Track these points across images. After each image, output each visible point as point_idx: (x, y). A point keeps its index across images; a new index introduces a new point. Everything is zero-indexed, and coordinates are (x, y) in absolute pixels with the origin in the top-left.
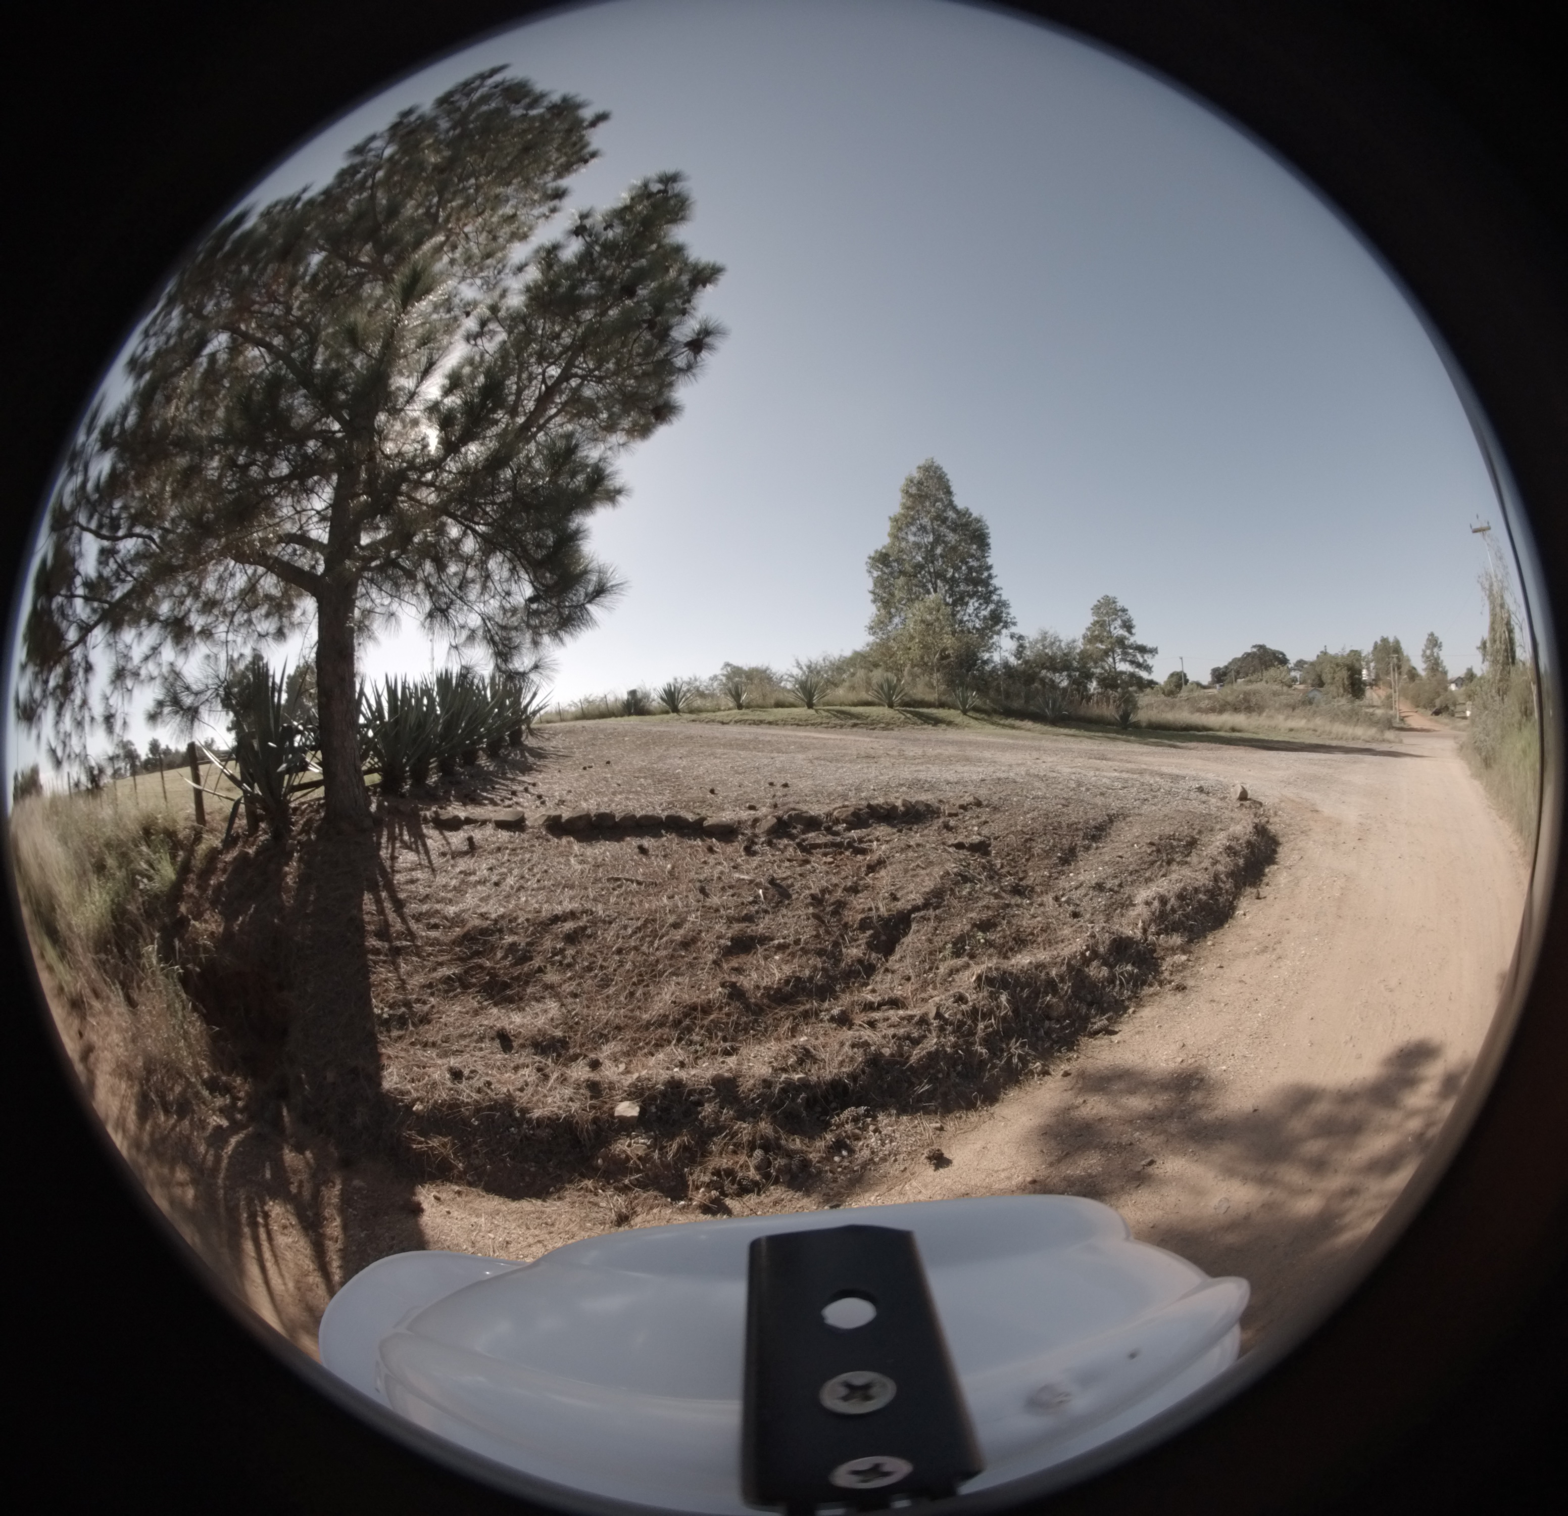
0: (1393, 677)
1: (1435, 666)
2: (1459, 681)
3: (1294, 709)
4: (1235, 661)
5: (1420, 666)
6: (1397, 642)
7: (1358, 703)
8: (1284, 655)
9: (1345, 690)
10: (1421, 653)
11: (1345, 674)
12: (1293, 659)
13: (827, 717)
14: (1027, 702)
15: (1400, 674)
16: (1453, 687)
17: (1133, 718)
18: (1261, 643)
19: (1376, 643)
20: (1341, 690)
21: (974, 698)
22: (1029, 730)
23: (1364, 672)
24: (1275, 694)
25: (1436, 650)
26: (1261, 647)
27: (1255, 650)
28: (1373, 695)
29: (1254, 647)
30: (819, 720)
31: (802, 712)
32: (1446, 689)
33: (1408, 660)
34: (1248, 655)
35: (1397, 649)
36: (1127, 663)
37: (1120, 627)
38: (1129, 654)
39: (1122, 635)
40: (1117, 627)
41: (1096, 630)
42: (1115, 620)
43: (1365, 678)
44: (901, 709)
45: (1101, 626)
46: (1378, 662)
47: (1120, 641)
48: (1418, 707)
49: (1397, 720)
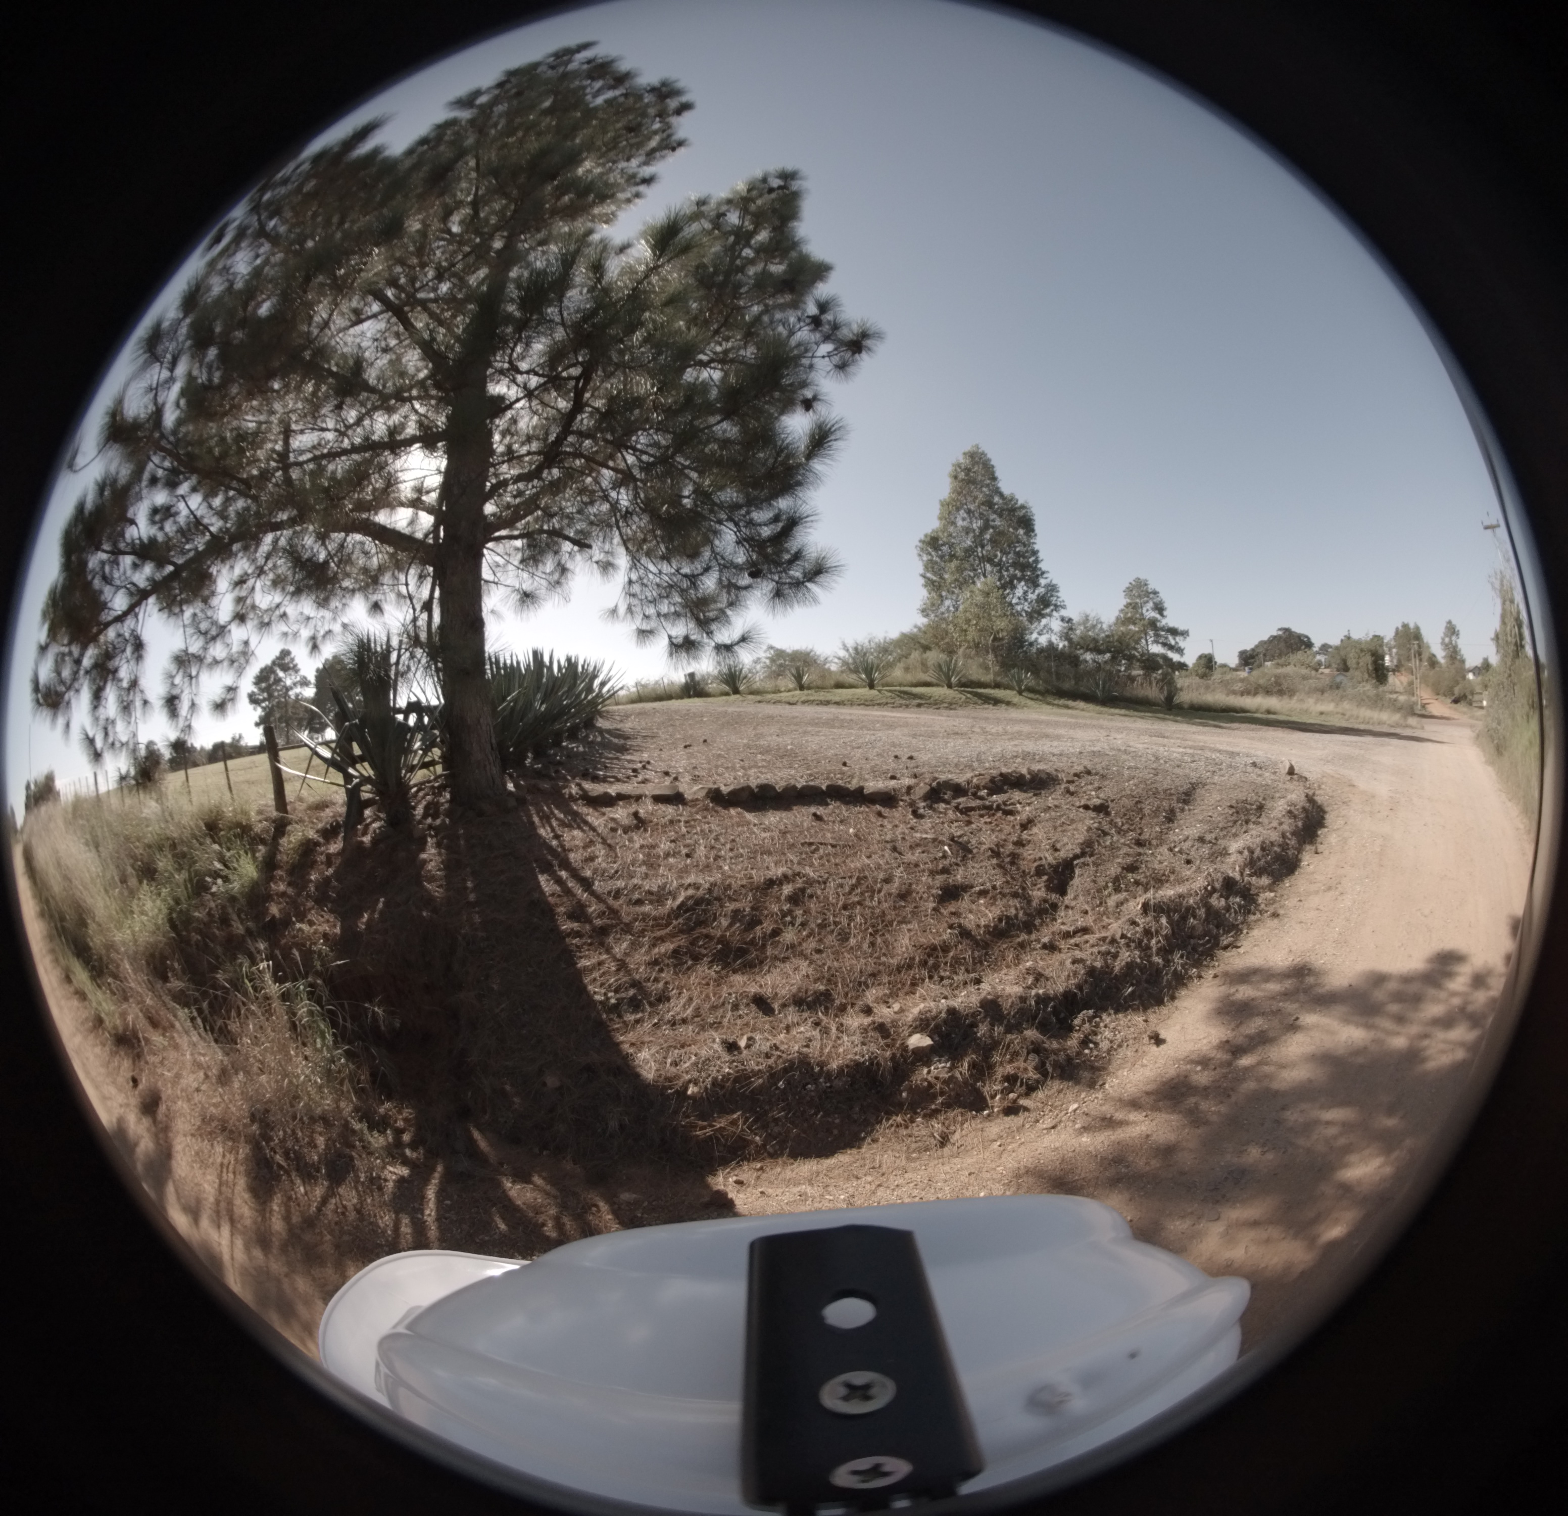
0: (1414, 663)
1: (1454, 654)
2: (1476, 670)
3: (1322, 692)
4: (1262, 643)
5: (1440, 654)
6: (1417, 628)
7: (1382, 688)
8: (1309, 638)
9: (1370, 675)
10: (1440, 641)
11: (1369, 659)
12: (1317, 643)
13: (892, 698)
14: (1076, 683)
15: (1421, 660)
16: (1470, 676)
17: (1177, 700)
18: (1286, 626)
19: (1397, 629)
20: (1366, 676)
21: (1028, 679)
22: (1083, 710)
23: (1387, 658)
24: (1305, 678)
25: (1454, 638)
26: (1287, 630)
27: (1280, 633)
28: (1396, 681)
29: (1280, 629)
30: (884, 701)
31: (864, 692)
32: (1464, 677)
33: (1428, 647)
34: (1274, 638)
35: (1416, 636)
36: (1160, 645)
37: (1153, 609)
38: (1161, 636)
39: (1154, 618)
40: (1149, 609)
41: (1129, 612)
42: (1146, 603)
43: (1388, 664)
44: (960, 689)
45: (1134, 608)
46: (1400, 648)
47: (1152, 623)
48: (1438, 694)
49: (1419, 706)
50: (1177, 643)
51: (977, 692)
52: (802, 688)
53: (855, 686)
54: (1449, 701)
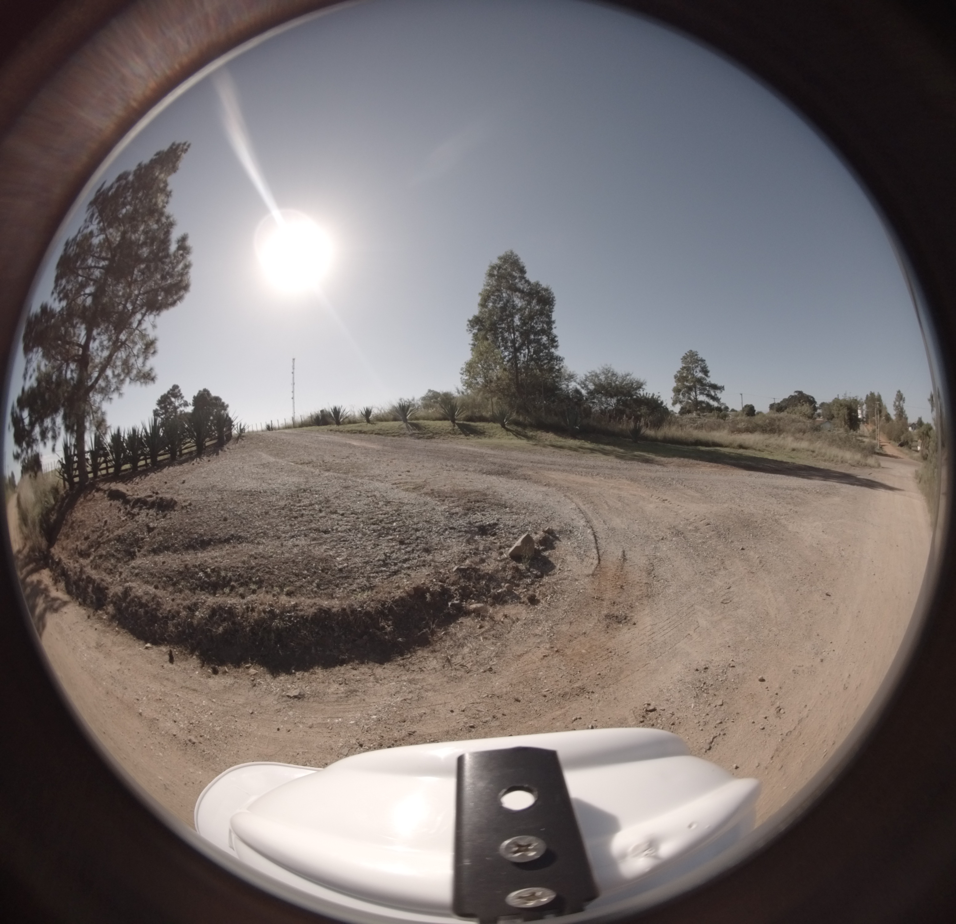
0: (876, 418)
1: (901, 413)
2: (914, 426)
5: (892, 412)
6: (879, 396)
7: (852, 432)
8: (814, 399)
9: (846, 423)
10: (893, 403)
11: (846, 412)
12: (819, 402)
16: (910, 429)
18: (800, 390)
19: (867, 396)
23: (859, 412)
24: (795, 422)
25: (901, 402)
26: (800, 393)
29: (796, 392)
32: (906, 430)
34: (792, 397)
35: (879, 399)
36: (705, 396)
37: (700, 371)
38: (705, 389)
39: (701, 377)
40: (698, 371)
41: (684, 373)
42: (697, 367)
43: (860, 417)
44: (461, 422)
45: (687, 370)
46: (868, 407)
47: (700, 381)
48: (890, 439)
49: (878, 447)
50: (716, 394)
51: (469, 425)
52: (368, 421)
53: (395, 419)
54: (897, 444)
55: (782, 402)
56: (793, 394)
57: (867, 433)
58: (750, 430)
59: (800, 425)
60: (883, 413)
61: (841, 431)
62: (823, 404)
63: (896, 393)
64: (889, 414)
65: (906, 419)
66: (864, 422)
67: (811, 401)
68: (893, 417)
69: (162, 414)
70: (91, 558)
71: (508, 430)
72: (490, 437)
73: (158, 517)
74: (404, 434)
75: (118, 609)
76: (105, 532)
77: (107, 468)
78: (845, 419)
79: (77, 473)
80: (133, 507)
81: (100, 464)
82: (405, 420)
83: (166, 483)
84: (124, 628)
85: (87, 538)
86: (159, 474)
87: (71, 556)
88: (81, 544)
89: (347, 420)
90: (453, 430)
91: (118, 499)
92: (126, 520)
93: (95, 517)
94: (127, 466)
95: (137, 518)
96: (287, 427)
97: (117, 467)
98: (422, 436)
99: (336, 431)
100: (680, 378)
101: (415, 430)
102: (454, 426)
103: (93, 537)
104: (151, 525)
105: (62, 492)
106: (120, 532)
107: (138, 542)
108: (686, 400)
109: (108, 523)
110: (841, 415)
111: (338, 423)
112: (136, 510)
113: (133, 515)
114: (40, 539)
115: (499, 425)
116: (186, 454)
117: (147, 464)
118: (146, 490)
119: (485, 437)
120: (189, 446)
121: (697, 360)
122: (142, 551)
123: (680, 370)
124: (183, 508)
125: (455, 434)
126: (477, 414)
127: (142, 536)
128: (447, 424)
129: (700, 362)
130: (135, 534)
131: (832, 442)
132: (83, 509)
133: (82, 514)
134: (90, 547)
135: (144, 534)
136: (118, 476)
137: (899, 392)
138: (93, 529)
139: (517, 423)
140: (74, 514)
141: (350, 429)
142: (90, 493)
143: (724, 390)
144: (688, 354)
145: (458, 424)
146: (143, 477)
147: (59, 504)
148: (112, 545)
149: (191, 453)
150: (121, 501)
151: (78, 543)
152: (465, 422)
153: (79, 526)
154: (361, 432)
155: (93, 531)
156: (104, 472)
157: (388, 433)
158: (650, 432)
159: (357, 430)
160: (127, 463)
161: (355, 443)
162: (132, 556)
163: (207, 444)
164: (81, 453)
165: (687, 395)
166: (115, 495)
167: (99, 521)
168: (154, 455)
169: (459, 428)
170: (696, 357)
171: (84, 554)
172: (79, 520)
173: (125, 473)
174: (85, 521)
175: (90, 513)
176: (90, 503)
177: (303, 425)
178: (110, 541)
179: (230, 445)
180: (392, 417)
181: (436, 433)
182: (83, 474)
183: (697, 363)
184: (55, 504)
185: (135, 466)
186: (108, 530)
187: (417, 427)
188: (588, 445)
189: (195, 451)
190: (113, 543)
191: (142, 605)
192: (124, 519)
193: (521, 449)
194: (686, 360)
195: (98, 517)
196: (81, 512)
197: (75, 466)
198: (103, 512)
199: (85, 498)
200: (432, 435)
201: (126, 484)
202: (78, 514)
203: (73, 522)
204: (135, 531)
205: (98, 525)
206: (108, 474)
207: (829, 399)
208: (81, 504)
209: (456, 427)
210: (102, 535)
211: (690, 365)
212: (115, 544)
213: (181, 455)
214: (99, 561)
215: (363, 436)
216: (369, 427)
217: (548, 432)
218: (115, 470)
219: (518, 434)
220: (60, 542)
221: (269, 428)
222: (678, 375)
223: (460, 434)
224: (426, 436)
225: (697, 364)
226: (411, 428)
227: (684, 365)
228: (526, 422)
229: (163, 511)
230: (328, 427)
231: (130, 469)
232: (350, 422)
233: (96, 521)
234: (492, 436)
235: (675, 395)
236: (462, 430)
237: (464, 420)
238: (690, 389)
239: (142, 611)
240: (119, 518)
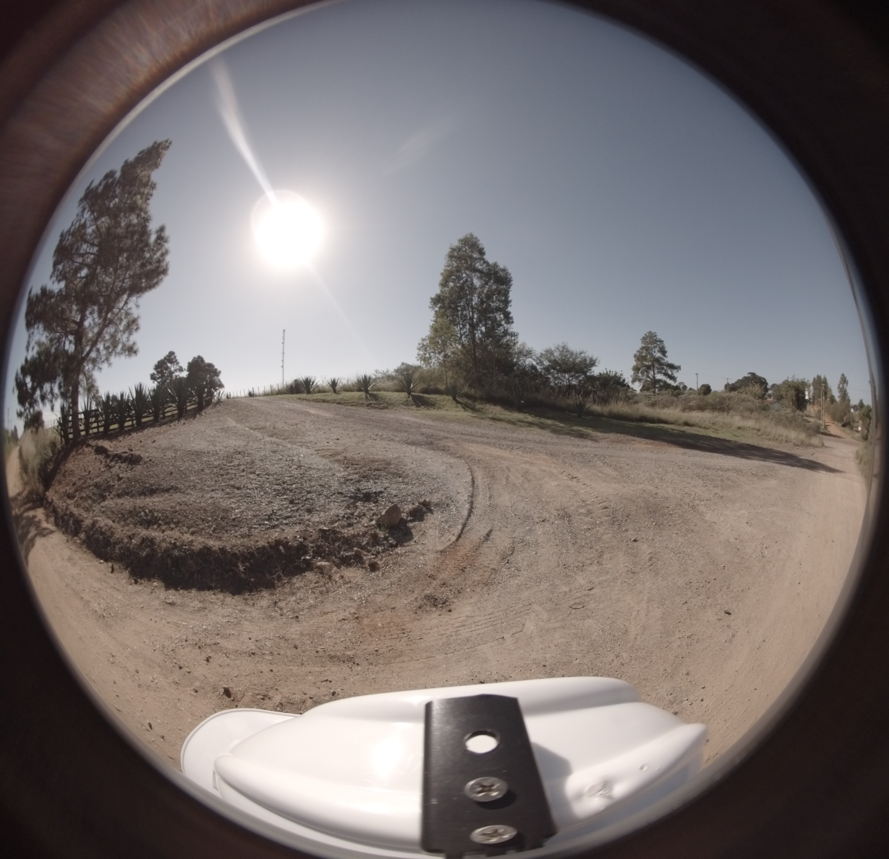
0: (822, 400)
1: (844, 395)
2: (856, 407)
4: (739, 381)
6: (825, 379)
8: (765, 380)
9: (793, 404)
11: (794, 393)
15: (826, 398)
16: (852, 410)
19: (814, 378)
23: (807, 393)
25: (845, 385)
26: (753, 374)
28: (811, 409)
29: (749, 373)
32: (849, 411)
33: (831, 390)
34: (746, 378)
35: (825, 382)
36: (662, 375)
37: (658, 351)
38: (663, 369)
39: (660, 357)
40: (656, 351)
41: (643, 352)
42: (655, 347)
43: (807, 398)
44: (417, 394)
45: (647, 350)
46: (815, 389)
47: (658, 360)
48: (834, 420)
49: (823, 427)
50: (672, 374)
51: (423, 397)
52: (335, 391)
53: (359, 390)
54: (840, 425)
55: (736, 382)
56: (746, 375)
57: (813, 413)
58: (701, 408)
59: (749, 404)
60: (828, 395)
61: (788, 411)
62: (774, 385)
63: (840, 376)
64: (833, 396)
65: (849, 401)
66: (810, 403)
67: (762, 382)
68: (838, 399)
69: (159, 378)
70: (75, 499)
71: (458, 402)
72: (439, 408)
73: (128, 469)
74: (362, 404)
75: (88, 537)
76: (88, 480)
77: (98, 427)
78: (793, 400)
79: (72, 431)
80: (111, 461)
81: (92, 423)
82: (367, 391)
83: (141, 442)
84: (89, 549)
85: (74, 484)
86: (140, 434)
87: (61, 498)
88: (70, 489)
89: (316, 389)
90: (407, 401)
91: (102, 454)
92: (105, 471)
93: (83, 468)
94: (116, 426)
95: (112, 470)
96: (266, 394)
97: (106, 426)
98: (377, 406)
99: (304, 400)
100: (640, 358)
101: (372, 400)
102: (409, 397)
103: (79, 483)
104: (121, 475)
105: (59, 447)
106: (97, 480)
107: (109, 488)
108: (644, 378)
109: (91, 473)
110: (789, 395)
111: (309, 392)
112: (113, 463)
113: (111, 467)
114: (38, 484)
115: (451, 398)
116: (168, 416)
117: (133, 425)
118: (125, 447)
119: (434, 409)
120: (172, 409)
121: (656, 340)
122: (111, 496)
123: (639, 349)
124: (145, 463)
125: (408, 405)
126: (432, 387)
127: (113, 484)
128: (404, 395)
129: (658, 343)
130: (108, 482)
131: (779, 421)
132: (74, 461)
133: (73, 465)
134: (76, 491)
135: (114, 482)
136: (107, 435)
137: (843, 375)
138: (79, 477)
139: (468, 396)
140: (67, 465)
141: (315, 398)
142: (81, 448)
143: (680, 369)
144: (648, 335)
145: (413, 396)
146: (126, 436)
147: (55, 456)
148: (91, 490)
149: (173, 416)
150: (104, 455)
151: (68, 488)
152: (420, 394)
153: (69, 475)
154: (324, 401)
155: (80, 479)
156: (95, 430)
157: (348, 403)
158: (597, 408)
159: (321, 399)
160: (114, 424)
161: (312, 411)
162: (104, 498)
163: (188, 408)
164: (76, 414)
165: (645, 373)
166: (100, 450)
167: (85, 471)
168: (139, 417)
169: (413, 399)
170: (655, 338)
171: (70, 496)
172: (70, 469)
173: (112, 432)
174: (74, 471)
175: (79, 465)
176: (80, 456)
177: (280, 392)
178: (89, 486)
179: (209, 410)
180: (356, 388)
181: (391, 404)
182: (77, 431)
183: (656, 343)
184: (53, 457)
185: (122, 427)
186: (90, 478)
187: (375, 397)
188: (530, 418)
189: (177, 414)
190: (91, 488)
191: (102, 533)
192: (103, 470)
193: (460, 421)
194: (645, 341)
195: (85, 467)
196: (73, 463)
197: (70, 424)
198: (89, 464)
199: (77, 452)
200: (387, 405)
201: (112, 442)
202: (70, 465)
203: (65, 471)
204: (109, 480)
205: (84, 474)
206: (98, 432)
207: (779, 381)
208: (73, 457)
209: (411, 399)
210: (86, 481)
211: (649, 345)
212: (93, 489)
213: (164, 417)
214: (80, 502)
215: (325, 404)
216: (334, 396)
217: (496, 405)
218: (104, 429)
219: (466, 407)
220: (54, 487)
221: (251, 395)
222: (638, 354)
223: (412, 405)
224: (381, 406)
225: (655, 345)
226: (369, 398)
227: (643, 345)
228: (477, 395)
229: (132, 465)
230: (298, 396)
231: (118, 428)
232: (320, 392)
233: (83, 471)
234: (441, 408)
235: (634, 374)
236: (415, 401)
237: (420, 392)
238: (648, 368)
239: (101, 537)
240: (100, 469)
